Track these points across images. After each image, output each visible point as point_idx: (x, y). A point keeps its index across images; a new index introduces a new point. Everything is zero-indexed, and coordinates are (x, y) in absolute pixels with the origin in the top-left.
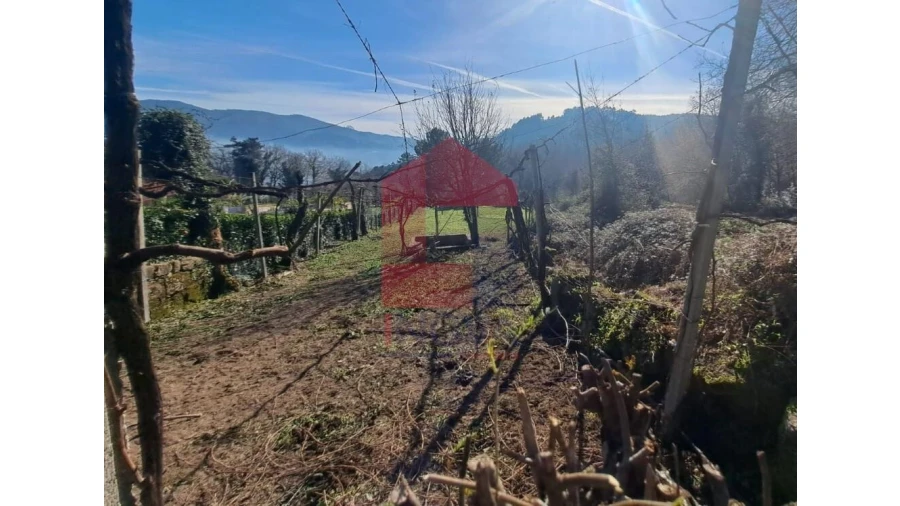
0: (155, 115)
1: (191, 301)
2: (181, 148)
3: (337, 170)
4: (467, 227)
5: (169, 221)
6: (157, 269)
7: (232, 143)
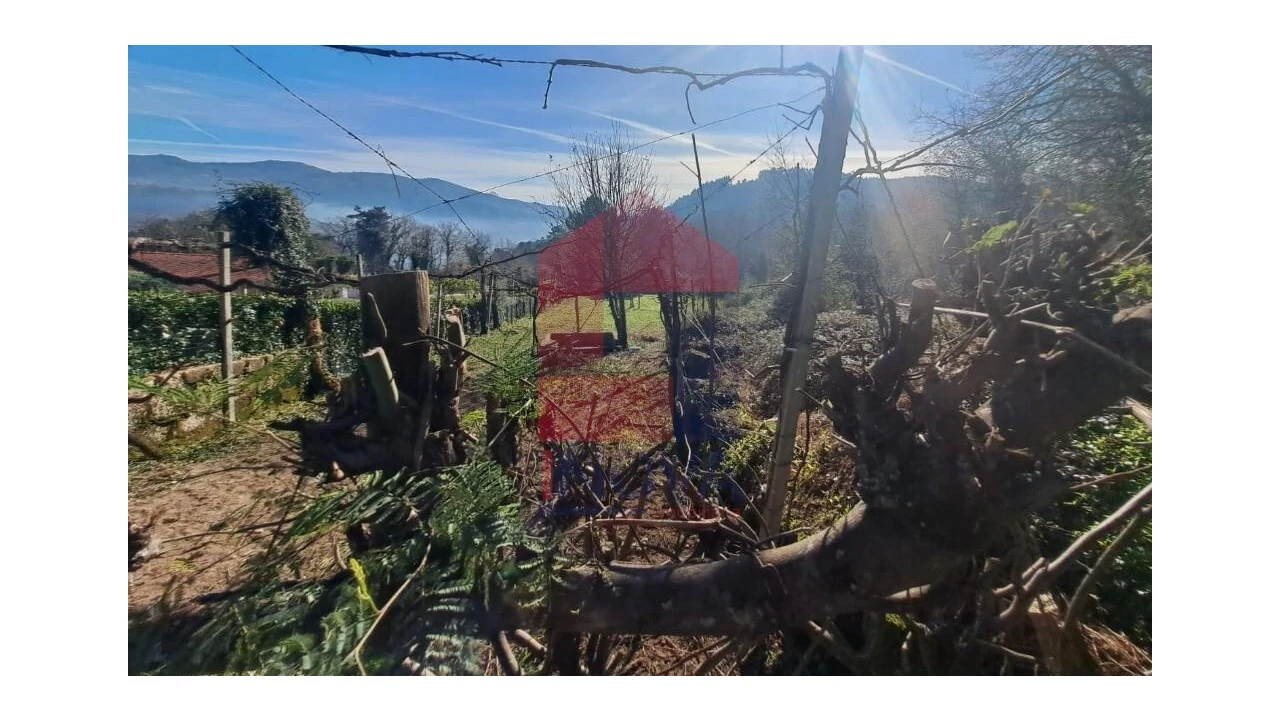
0: (250, 191)
1: (285, 401)
2: (276, 228)
3: (475, 246)
4: (614, 326)
5: (263, 310)
6: (247, 365)
7: (356, 213)
